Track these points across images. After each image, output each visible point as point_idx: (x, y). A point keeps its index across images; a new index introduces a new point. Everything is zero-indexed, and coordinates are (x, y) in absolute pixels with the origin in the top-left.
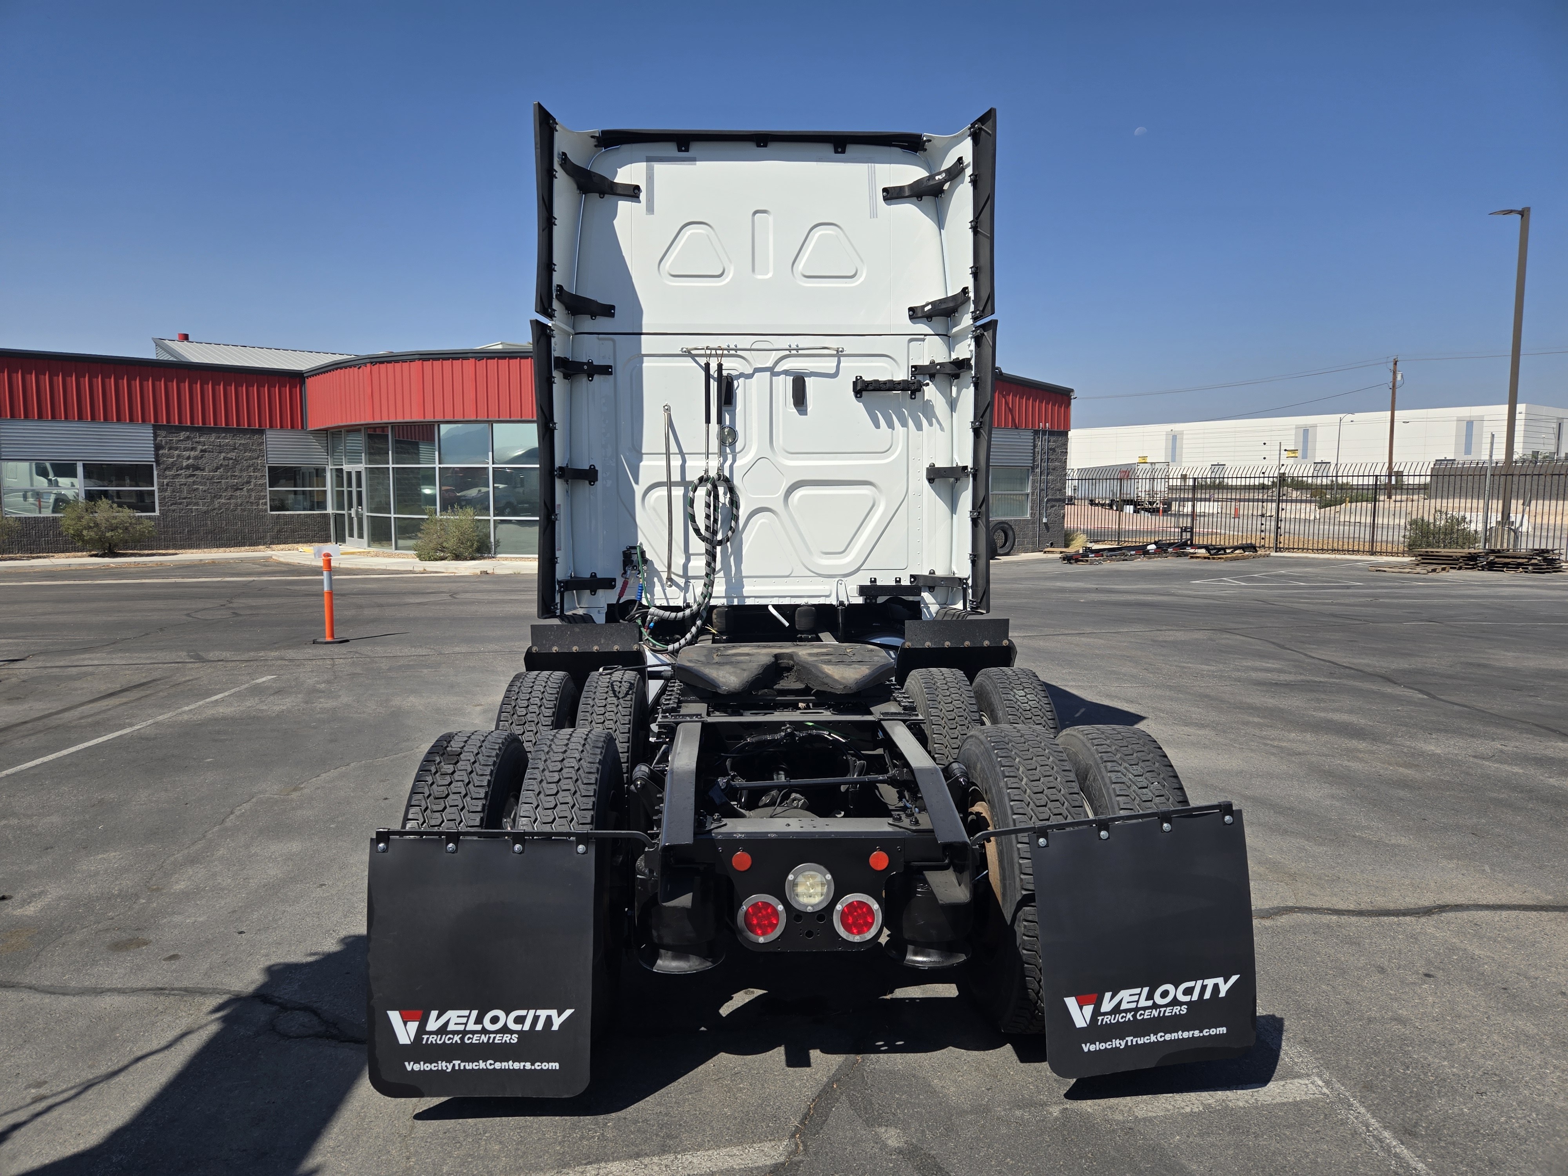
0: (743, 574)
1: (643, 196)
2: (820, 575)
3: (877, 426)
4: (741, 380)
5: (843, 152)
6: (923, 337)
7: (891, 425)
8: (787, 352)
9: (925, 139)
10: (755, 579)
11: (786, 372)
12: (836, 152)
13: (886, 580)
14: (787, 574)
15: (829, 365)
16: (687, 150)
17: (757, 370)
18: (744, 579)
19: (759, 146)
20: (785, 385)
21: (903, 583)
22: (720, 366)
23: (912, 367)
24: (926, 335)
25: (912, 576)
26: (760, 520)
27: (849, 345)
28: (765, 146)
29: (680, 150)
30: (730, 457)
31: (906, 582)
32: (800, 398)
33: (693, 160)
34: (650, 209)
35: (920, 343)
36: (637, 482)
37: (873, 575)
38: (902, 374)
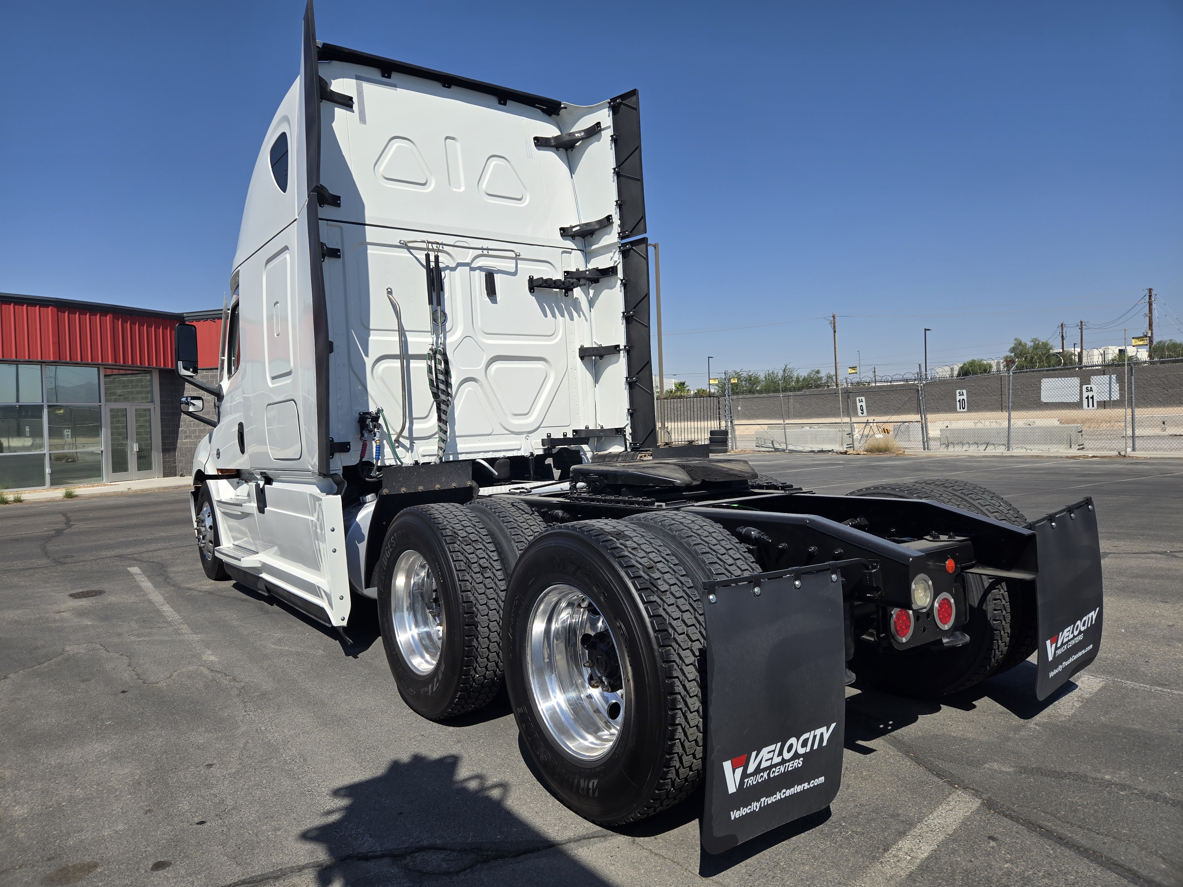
0: (457, 434)
1: (355, 107)
2: (513, 433)
3: (546, 316)
4: (447, 272)
5: (505, 104)
6: (570, 250)
7: (554, 316)
8: (480, 252)
9: (562, 106)
10: (465, 438)
11: (480, 268)
12: (500, 103)
13: (557, 435)
14: (489, 433)
15: (510, 265)
16: (389, 77)
17: (459, 265)
18: (457, 439)
19: (444, 86)
20: (480, 278)
21: (568, 436)
22: (437, 258)
23: (565, 272)
24: (572, 249)
25: (574, 431)
26: (468, 387)
27: (524, 251)
28: (449, 87)
29: (383, 76)
30: (441, 336)
31: (570, 435)
32: (491, 291)
33: (394, 86)
34: (363, 119)
35: (568, 255)
36: (367, 355)
37: (549, 431)
38: (560, 276)
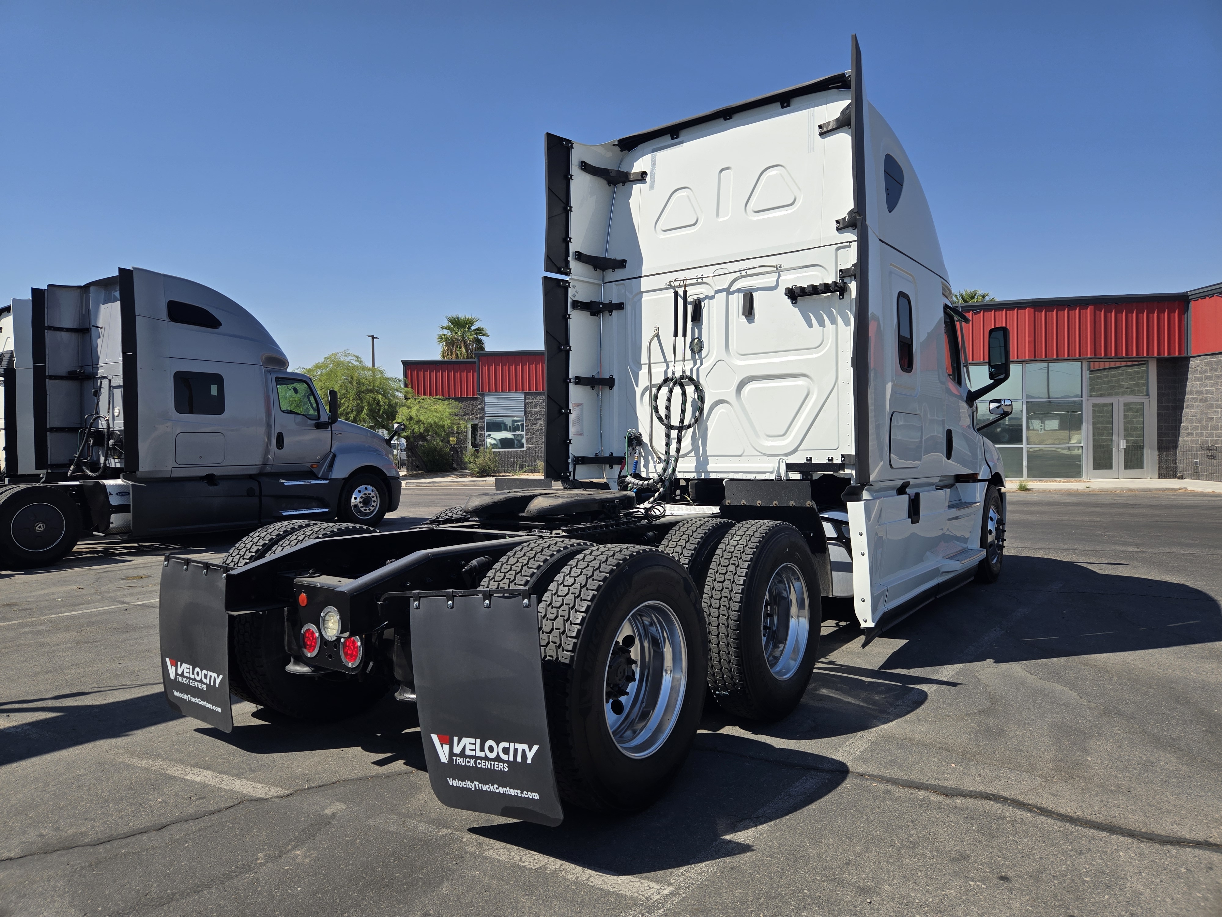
0: (708, 454)
1: (648, 178)
2: (765, 455)
3: (810, 325)
4: (707, 301)
5: (788, 106)
6: (848, 244)
7: (822, 324)
8: (738, 274)
9: (847, 76)
10: (717, 458)
11: (739, 291)
12: (783, 107)
13: (820, 459)
14: (740, 454)
15: (771, 280)
16: (677, 137)
17: (717, 292)
18: (709, 458)
19: (726, 119)
20: (737, 301)
21: (835, 462)
22: (685, 292)
23: (840, 271)
24: (850, 242)
25: (842, 456)
26: (720, 410)
27: (784, 261)
28: (730, 118)
29: (672, 138)
30: (699, 362)
31: (837, 461)
32: (749, 311)
33: (682, 142)
34: (652, 187)
35: (846, 249)
36: (637, 386)
37: (809, 454)
38: (830, 278)
